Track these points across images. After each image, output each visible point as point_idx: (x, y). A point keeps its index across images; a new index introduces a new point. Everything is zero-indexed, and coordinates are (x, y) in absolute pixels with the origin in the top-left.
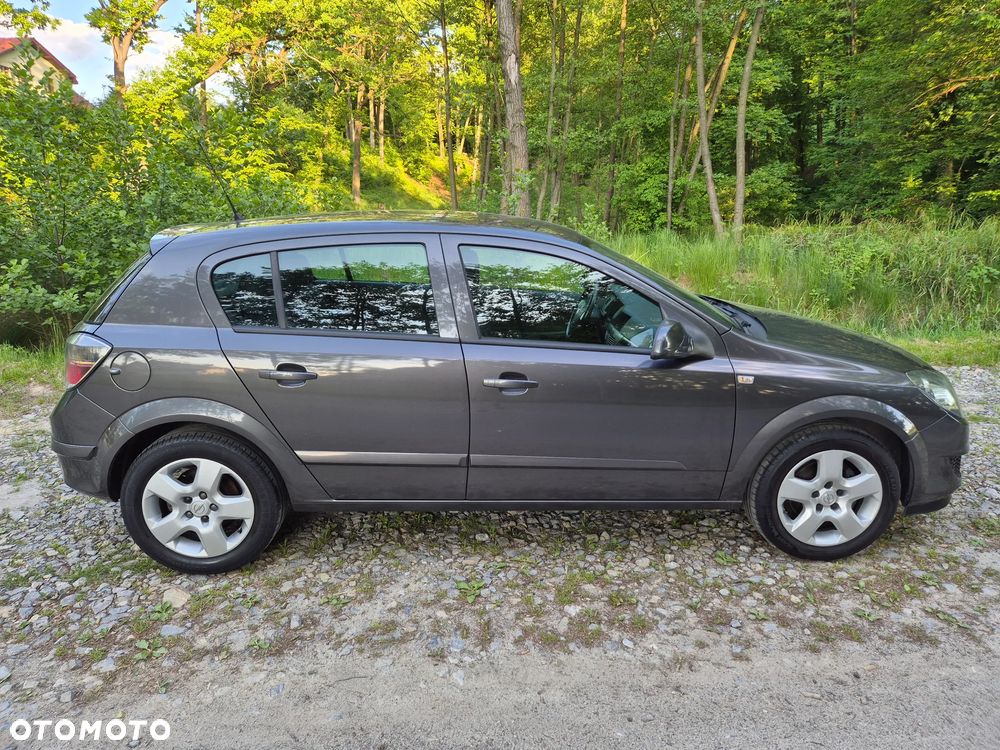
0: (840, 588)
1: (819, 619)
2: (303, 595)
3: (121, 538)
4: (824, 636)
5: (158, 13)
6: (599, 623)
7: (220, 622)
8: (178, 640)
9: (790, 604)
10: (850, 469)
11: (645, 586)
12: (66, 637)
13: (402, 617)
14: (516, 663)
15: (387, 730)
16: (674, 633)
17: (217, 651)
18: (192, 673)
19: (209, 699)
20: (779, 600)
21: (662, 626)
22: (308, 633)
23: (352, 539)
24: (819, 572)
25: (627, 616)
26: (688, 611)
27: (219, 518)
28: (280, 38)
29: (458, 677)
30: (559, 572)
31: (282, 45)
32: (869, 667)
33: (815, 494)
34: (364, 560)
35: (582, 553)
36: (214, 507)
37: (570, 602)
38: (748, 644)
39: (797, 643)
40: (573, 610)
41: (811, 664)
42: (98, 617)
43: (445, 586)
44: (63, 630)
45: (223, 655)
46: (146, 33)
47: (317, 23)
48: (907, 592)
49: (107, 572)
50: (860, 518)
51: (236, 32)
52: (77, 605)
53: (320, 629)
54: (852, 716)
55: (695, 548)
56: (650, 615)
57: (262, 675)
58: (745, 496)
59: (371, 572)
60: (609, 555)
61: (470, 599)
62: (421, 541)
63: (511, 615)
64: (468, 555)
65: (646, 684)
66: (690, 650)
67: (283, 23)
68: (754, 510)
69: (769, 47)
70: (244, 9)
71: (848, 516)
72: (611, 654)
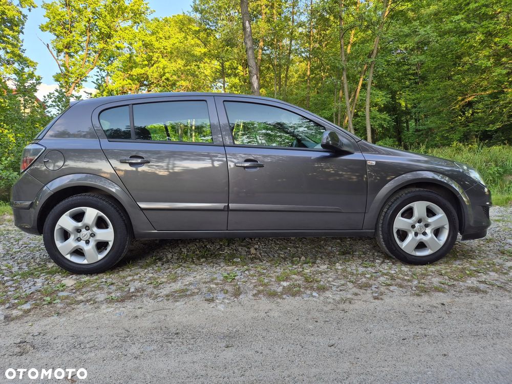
0: (431, 274)
1: (420, 285)
2: (138, 281)
4: (423, 290)
5: (87, 75)
6: (300, 287)
7: (91, 291)
8: (67, 297)
9: (404, 280)
11: (325, 275)
12: (6, 296)
13: (192, 287)
14: (254, 302)
15: (180, 327)
16: (341, 290)
17: (88, 301)
18: (73, 309)
19: (81, 318)
20: (398, 278)
21: (334, 288)
22: (139, 294)
23: (168, 261)
24: (419, 269)
25: (315, 285)
26: (348, 283)
27: (96, 240)
28: (146, 85)
29: (221, 307)
30: (279, 270)
31: (147, 89)
32: (450, 301)
33: (413, 227)
34: (173, 269)
35: (291, 265)
36: (93, 235)
37: (284, 281)
38: (382, 294)
39: (409, 293)
40: (285, 284)
41: (416, 300)
42: (24, 290)
43: (215, 276)
44: (4, 294)
45: (92, 302)
46: (81, 84)
47: (163, 78)
48: (468, 275)
49: (33, 274)
51: (125, 82)
52: (14, 285)
53: (146, 293)
54: (442, 318)
55: (352, 262)
56: (328, 285)
57: (112, 309)
58: (376, 229)
59: (176, 273)
60: (305, 266)
61: (229, 280)
62: (204, 262)
63: (252, 286)
64: (229, 266)
65: (325, 309)
66: (349, 296)
67: (147, 78)
69: (379, 87)
70: (129, 73)
71: (432, 238)
72: (305, 299)
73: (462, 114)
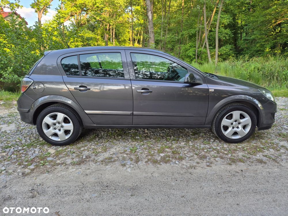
0: (239, 150)
1: (232, 157)
2: (87, 151)
3: (37, 137)
4: (233, 161)
5: (50, 4)
6: (169, 157)
7: (64, 157)
8: (52, 161)
9: (224, 153)
10: (242, 117)
11: (183, 149)
12: (21, 160)
13: (114, 156)
14: (145, 167)
15: (108, 182)
16: (190, 160)
17: (62, 164)
18: (55, 169)
19: (60, 175)
20: (221, 152)
21: (187, 158)
22: (88, 160)
23: (101, 138)
24: (233, 146)
25: (177, 156)
26: (195, 155)
27: (64, 129)
28: (85, 11)
29: (129, 170)
30: (159, 146)
31: (85, 13)
32: (246, 169)
33: (232, 124)
34: (104, 143)
35: (166, 141)
36: (62, 127)
37: (161, 153)
38: (211, 163)
39: (225, 163)
40: (162, 155)
41: (229, 167)
42: (30, 156)
43: (126, 149)
44: (20, 158)
45: (64, 165)
46: (47, 10)
47: (95, 6)
48: (258, 151)
49: (33, 145)
50: (245, 131)
51: (73, 9)
52: (24, 153)
53: (91, 159)
54: (240, 180)
55: (198, 140)
56: (184, 156)
57: (75, 169)
59: (106, 145)
60: (173, 142)
61: (133, 152)
62: (120, 138)
63: (145, 156)
64: (133, 142)
65: (182, 172)
66: (195, 164)
67: (86, 6)
68: (214, 129)
70: (75, 2)
72: (172, 165)
73: (274, 30)
